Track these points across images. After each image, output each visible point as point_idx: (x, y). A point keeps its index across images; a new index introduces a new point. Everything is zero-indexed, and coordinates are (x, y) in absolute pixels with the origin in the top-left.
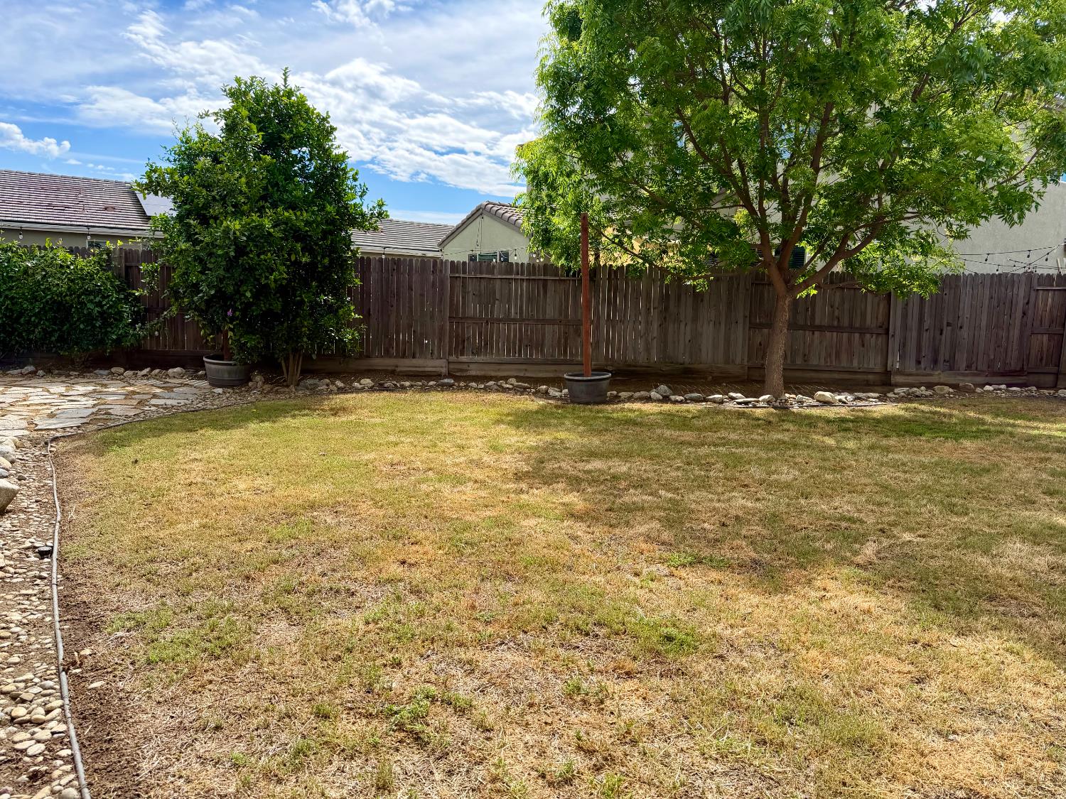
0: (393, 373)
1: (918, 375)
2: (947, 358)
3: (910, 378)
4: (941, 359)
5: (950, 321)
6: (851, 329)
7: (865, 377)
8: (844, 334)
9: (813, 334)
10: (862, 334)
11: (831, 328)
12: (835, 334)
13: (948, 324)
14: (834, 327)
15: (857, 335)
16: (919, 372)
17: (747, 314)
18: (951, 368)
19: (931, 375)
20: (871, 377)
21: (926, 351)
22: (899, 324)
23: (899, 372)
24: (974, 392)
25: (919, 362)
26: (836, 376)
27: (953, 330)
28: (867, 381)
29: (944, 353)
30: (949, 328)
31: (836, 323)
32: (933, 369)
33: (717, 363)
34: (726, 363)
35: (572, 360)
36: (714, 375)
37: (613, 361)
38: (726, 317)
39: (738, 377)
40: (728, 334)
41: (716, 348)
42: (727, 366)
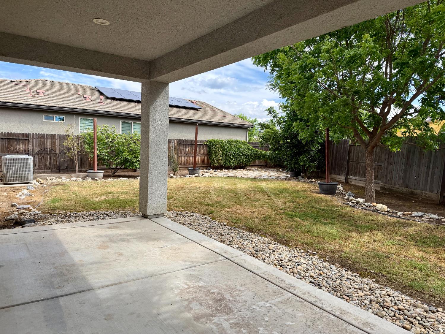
17: (443, 164)
33: (426, 190)
34: (430, 191)
35: (377, 182)
36: (423, 197)
37: (387, 184)
38: (433, 164)
39: (434, 201)
40: (433, 174)
41: (426, 182)
42: (430, 193)
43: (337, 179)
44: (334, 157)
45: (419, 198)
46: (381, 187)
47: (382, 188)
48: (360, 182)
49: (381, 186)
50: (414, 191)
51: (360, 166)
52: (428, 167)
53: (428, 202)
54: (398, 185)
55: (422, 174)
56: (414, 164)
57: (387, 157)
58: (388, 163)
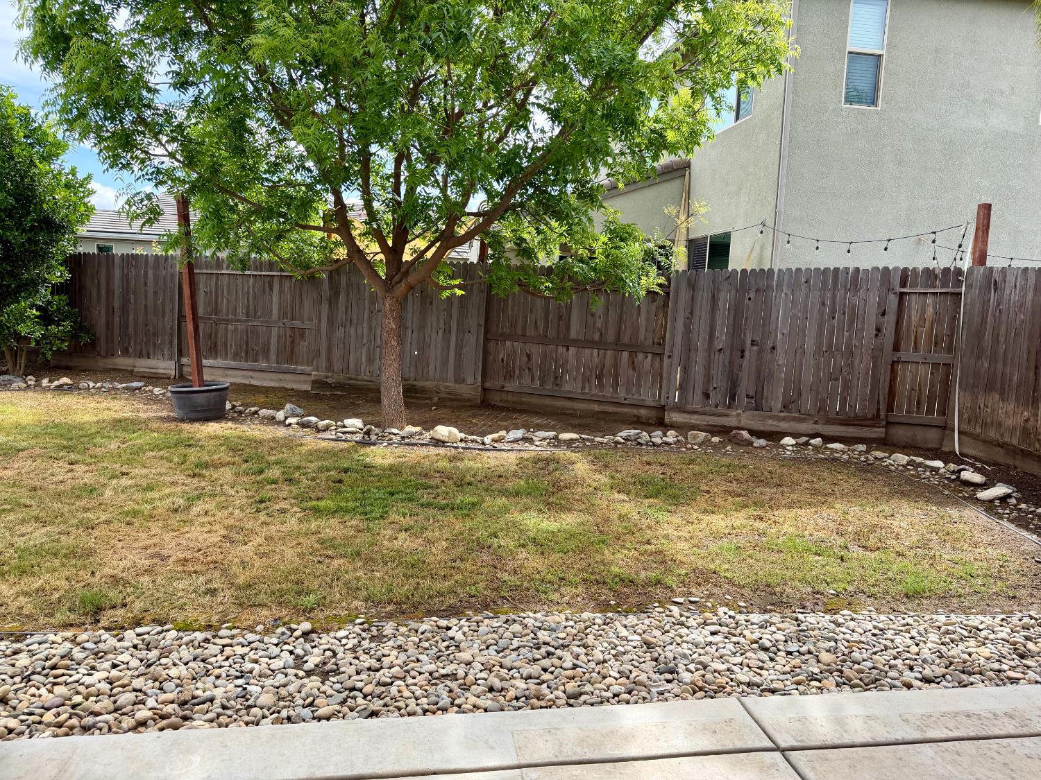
0: (130, 374)
1: (704, 414)
2: (751, 393)
3: (695, 417)
4: (742, 391)
5: (757, 338)
6: (618, 345)
7: (635, 411)
8: (608, 352)
9: (568, 350)
10: (633, 354)
11: (589, 343)
12: (595, 351)
13: (753, 343)
14: (593, 342)
15: (625, 355)
16: (708, 408)
17: (482, 322)
18: (758, 408)
19: (727, 415)
20: (643, 412)
21: (719, 381)
22: (679, 339)
23: (679, 408)
24: (751, 444)
25: (707, 396)
26: (596, 407)
27: (760, 352)
28: (638, 417)
29: (746, 384)
30: (755, 348)
31: (597, 337)
32: (729, 407)
33: (446, 381)
34: (456, 381)
35: (295, 369)
36: (440, 396)
37: (333, 372)
38: (458, 325)
39: (469, 400)
40: (460, 346)
41: (445, 363)
42: (457, 386)
43: (136, 369)
44: (117, 304)
45: (431, 399)
46: (314, 382)
47: (317, 383)
48: (230, 372)
49: (313, 378)
50: (416, 383)
51: (227, 329)
52: (448, 331)
53: (455, 403)
54: (368, 374)
55: (432, 347)
56: (409, 324)
57: (325, 307)
58: (331, 322)
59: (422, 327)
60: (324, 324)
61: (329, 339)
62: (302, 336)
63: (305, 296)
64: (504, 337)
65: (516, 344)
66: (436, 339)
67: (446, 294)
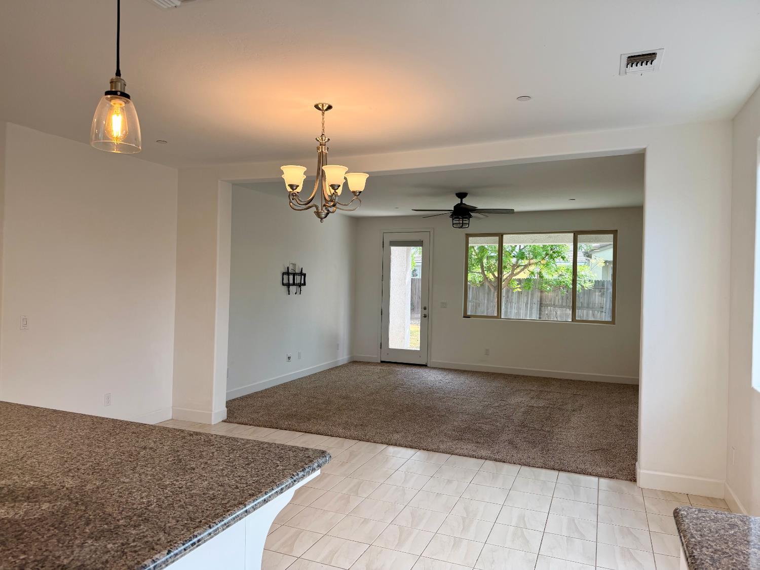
55: (522, 309)
56: (514, 301)
57: (486, 296)
58: (488, 300)
59: (518, 302)
60: (486, 301)
61: (487, 307)
62: (479, 305)
63: (480, 291)
64: (547, 305)
65: (552, 308)
66: (523, 306)
67: (516, 290)
